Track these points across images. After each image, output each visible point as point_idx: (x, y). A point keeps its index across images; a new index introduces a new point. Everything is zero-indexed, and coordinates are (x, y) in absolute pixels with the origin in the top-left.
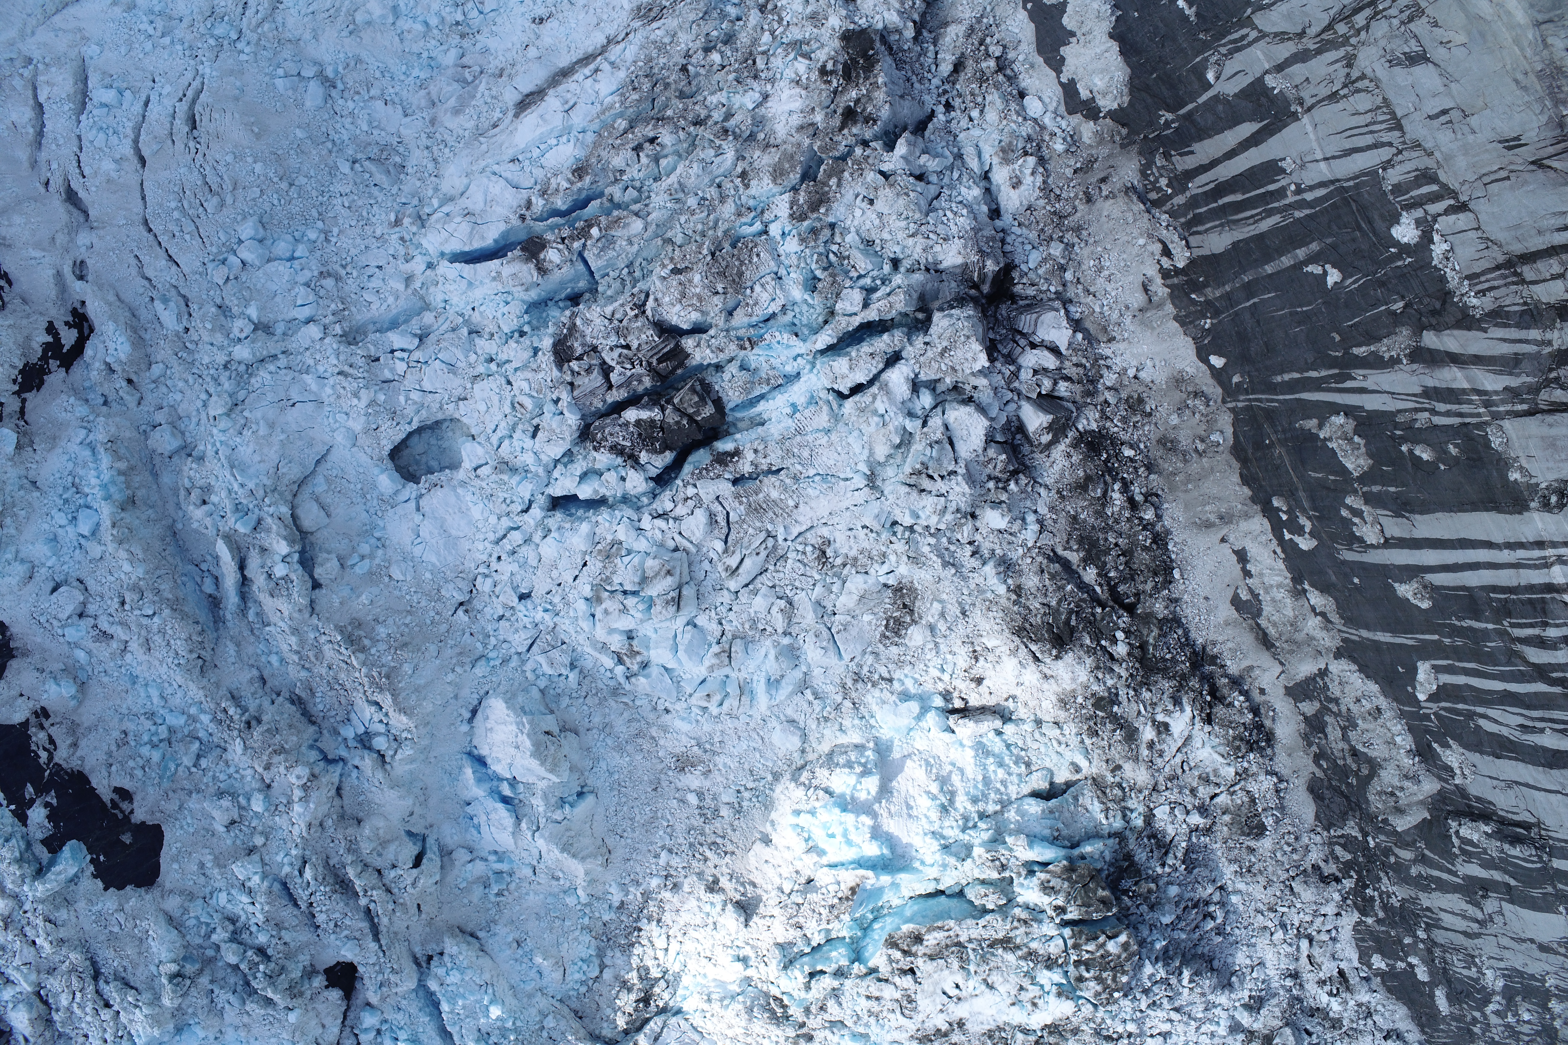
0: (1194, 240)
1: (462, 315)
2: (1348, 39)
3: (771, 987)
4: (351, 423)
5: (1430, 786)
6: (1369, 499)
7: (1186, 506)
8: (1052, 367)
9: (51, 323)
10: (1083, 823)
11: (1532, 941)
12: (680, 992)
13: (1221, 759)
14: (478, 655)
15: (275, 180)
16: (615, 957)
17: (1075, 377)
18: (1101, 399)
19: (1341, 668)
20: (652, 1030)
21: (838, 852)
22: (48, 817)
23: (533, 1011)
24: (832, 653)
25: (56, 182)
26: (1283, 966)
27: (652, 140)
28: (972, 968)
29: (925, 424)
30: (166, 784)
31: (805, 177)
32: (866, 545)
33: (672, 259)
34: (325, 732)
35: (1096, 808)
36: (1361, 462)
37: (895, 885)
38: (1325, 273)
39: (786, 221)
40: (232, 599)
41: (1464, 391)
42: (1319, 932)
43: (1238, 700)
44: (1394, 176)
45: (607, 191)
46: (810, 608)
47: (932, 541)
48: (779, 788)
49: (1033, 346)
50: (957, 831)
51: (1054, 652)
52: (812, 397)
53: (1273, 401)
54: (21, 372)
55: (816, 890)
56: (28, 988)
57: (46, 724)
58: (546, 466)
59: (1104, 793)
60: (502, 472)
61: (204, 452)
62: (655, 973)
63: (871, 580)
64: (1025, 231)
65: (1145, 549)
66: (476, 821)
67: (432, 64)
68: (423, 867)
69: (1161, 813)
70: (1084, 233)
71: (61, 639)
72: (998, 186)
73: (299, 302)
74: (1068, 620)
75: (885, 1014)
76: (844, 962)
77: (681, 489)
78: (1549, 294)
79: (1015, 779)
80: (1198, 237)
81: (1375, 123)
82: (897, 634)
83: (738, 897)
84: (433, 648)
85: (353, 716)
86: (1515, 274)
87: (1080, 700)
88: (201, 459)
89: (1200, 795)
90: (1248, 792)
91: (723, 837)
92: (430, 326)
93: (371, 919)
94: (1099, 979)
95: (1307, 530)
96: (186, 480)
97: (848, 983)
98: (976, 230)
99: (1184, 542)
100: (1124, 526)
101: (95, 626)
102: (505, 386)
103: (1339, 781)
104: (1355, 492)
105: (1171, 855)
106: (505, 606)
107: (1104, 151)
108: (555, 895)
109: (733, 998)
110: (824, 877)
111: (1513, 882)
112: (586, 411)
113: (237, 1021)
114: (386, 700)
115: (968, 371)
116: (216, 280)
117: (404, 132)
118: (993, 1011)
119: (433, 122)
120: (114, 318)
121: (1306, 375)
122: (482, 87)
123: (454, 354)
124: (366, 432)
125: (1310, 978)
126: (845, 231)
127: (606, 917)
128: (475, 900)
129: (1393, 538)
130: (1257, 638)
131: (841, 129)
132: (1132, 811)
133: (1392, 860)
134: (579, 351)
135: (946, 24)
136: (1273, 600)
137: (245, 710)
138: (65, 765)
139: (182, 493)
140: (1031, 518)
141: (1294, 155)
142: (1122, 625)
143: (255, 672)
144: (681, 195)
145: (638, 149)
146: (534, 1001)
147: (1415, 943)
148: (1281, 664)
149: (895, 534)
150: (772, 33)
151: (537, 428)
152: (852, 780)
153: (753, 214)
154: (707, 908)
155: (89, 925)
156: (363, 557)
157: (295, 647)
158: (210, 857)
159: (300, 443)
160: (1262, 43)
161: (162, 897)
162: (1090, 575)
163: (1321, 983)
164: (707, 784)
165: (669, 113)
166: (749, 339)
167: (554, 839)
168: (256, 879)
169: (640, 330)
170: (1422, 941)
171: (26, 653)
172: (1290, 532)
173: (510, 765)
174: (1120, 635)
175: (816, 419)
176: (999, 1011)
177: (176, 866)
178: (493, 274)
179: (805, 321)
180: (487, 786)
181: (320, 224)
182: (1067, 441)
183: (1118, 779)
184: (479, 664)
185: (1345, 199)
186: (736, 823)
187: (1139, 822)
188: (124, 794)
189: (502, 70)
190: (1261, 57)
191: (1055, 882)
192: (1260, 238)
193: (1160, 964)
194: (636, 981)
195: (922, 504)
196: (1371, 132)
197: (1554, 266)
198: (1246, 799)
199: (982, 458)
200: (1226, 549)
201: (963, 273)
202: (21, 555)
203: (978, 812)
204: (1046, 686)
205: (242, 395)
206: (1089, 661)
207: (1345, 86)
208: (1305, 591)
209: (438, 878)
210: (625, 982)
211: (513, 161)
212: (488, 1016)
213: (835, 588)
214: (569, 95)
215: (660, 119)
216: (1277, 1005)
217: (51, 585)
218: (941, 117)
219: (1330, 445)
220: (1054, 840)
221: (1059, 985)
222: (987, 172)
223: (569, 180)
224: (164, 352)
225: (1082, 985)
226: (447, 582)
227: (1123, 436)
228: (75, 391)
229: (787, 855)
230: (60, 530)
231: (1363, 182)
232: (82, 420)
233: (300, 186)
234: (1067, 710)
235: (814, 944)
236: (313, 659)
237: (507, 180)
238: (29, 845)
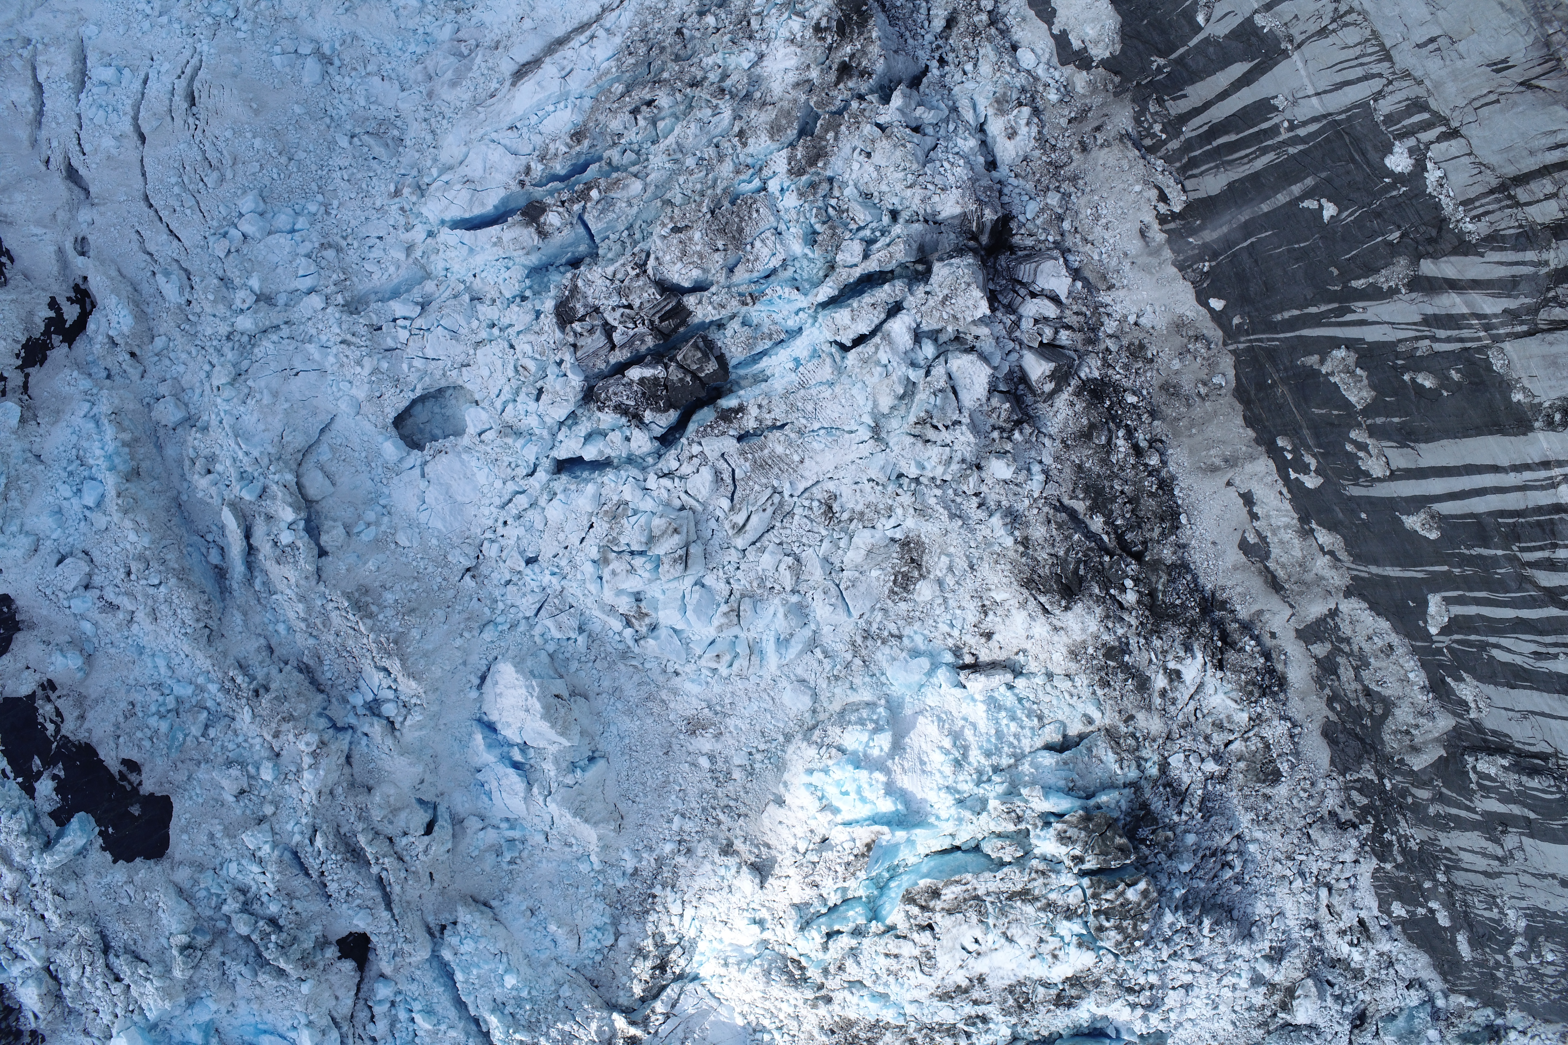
0: (1189, 184)
1: (464, 282)
3: (788, 949)
4: (354, 391)
5: (1445, 723)
6: (1373, 431)
7: (1191, 451)
8: (1053, 316)
9: (53, 299)
10: (1098, 774)
11: (1553, 876)
12: (696, 958)
13: (1234, 705)
14: (485, 619)
15: (275, 154)
16: (630, 925)
17: (1076, 326)
18: (1103, 347)
19: (1351, 607)
20: (668, 996)
21: (851, 809)
22: (55, 789)
23: (549, 981)
24: (841, 610)
25: (57, 160)
26: (1303, 916)
27: (649, 103)
28: (991, 921)
29: (928, 373)
30: (174, 755)
31: (802, 133)
32: (872, 498)
33: (672, 218)
34: (334, 700)
35: (1110, 758)
36: (1364, 394)
37: (910, 842)
38: (1321, 207)
39: (785, 177)
40: (238, 568)
41: (1463, 316)
42: (1338, 880)
43: (1250, 645)
44: (1385, 107)
45: (606, 155)
46: (817, 564)
47: (939, 492)
48: (791, 749)
49: (1033, 295)
50: (971, 785)
51: (1063, 603)
52: (815, 350)
53: (1273, 340)
54: (23, 346)
55: (831, 848)
56: (36, 963)
57: (53, 696)
58: (550, 429)
59: (1118, 743)
60: (506, 436)
61: (208, 422)
62: (671, 939)
63: (878, 534)
64: (1021, 182)
65: (1152, 495)
66: (487, 787)
67: (428, 39)
68: (434, 834)
69: (1176, 761)
70: (1081, 182)
71: (67, 611)
72: (994, 137)
73: (301, 273)
74: (1077, 569)
75: (904, 972)
76: (861, 921)
77: (686, 448)
78: (1543, 214)
79: (1027, 732)
80: (1193, 180)
81: (1364, 55)
82: (905, 589)
83: (753, 859)
84: (440, 614)
85: (361, 683)
86: (1510, 197)
87: (1091, 651)
88: (205, 429)
89: (1214, 742)
90: (1262, 738)
91: (736, 800)
92: (432, 295)
93: (383, 888)
94: (1119, 928)
95: (1313, 468)
96: (191, 451)
97: (866, 942)
98: (974, 180)
99: (1190, 488)
100: (1130, 473)
101: (101, 597)
102: (507, 350)
103: (1353, 723)
104: (1359, 425)
105: (1187, 803)
106: (512, 571)
107: (1097, 100)
108: (568, 863)
109: (750, 961)
110: (838, 836)
111: (1532, 816)
112: (590, 372)
113: (249, 994)
114: (395, 666)
115: (970, 319)
116: (217, 253)
117: (400, 105)
118: (1014, 965)
119: (430, 95)
120: (115, 291)
121: (1306, 311)
122: (478, 60)
123: (456, 320)
124: (370, 399)
125: (1330, 928)
126: (843, 185)
127: (620, 884)
128: (488, 869)
129: (1399, 469)
130: (1266, 582)
131: (836, 84)
132: (1146, 760)
133: (1410, 800)
134: (581, 312)
136: (1281, 542)
137: (253, 678)
138: (72, 738)
139: (187, 463)
140: (1036, 468)
141: (1286, 92)
142: (1131, 573)
143: (262, 641)
144: (679, 156)
145: (635, 111)
146: (549, 970)
147: (1435, 887)
148: (1292, 606)
149: (901, 486)
151: (540, 391)
152: (865, 737)
153: (751, 171)
154: (722, 871)
155: (97, 897)
156: (369, 525)
157: (302, 615)
158: (220, 827)
159: (305, 412)
161: (172, 868)
162: (1097, 523)
163: (1342, 933)
164: (719, 747)
165: (665, 75)
166: (751, 295)
167: (565, 803)
168: (267, 848)
169: (642, 289)
170: (1442, 884)
171: (32, 626)
172: (1295, 471)
173: (521, 729)
174: (1129, 583)
175: (819, 372)
176: (1020, 965)
177: (185, 837)
178: (494, 240)
179: (805, 276)
180: (497, 751)
181: (320, 197)
182: (1070, 389)
183: (1131, 729)
184: (487, 628)
185: (1338, 132)
186: (749, 785)
187: (1154, 771)
188: (132, 766)
189: (498, 43)
191: (1072, 832)
192: (1255, 177)
193: (1180, 913)
194: (651, 948)
195: (927, 455)
196: (1362, 64)
197: (1547, 186)
198: (1260, 745)
199: (985, 408)
200: (1232, 493)
201: (962, 224)
202: (27, 528)
203: (992, 766)
204: (1056, 638)
205: (245, 364)
206: (1099, 611)
207: (1334, 20)
208: (1312, 531)
209: (449, 845)
210: (640, 950)
211: (511, 128)
212: (503, 986)
213: (842, 544)
214: (565, 62)
215: (657, 82)
216: (1298, 957)
217: (57, 557)
218: (935, 72)
219: (1332, 380)
220: (1070, 792)
221: (1079, 936)
222: (982, 125)
223: (567, 145)
224: (166, 325)
225: (1102, 935)
226: (453, 547)
227: (1126, 383)
228: (78, 366)
229: (801, 815)
230: (65, 503)
231: (1355, 114)
232: (86, 393)
233: (299, 161)
234: (1078, 661)
235: (831, 904)
236: (320, 626)
237: (505, 147)
238: (37, 818)
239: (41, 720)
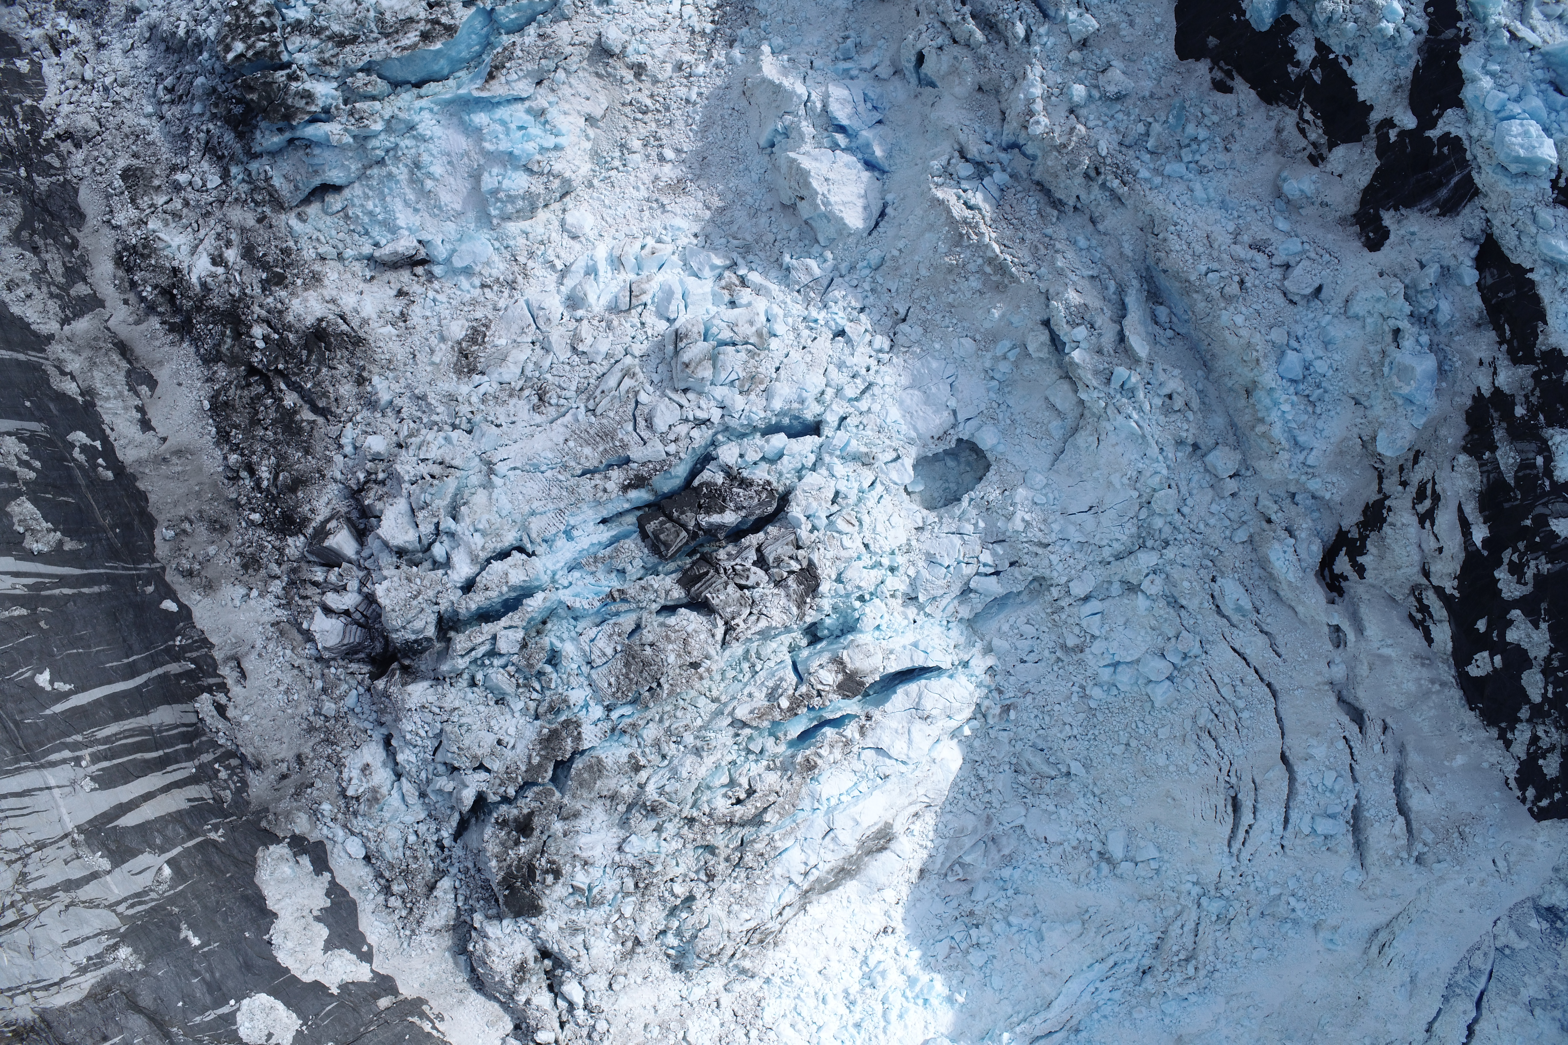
0: (193, 719)
1: (927, 615)
2: (24, 899)
4: (1030, 494)
6: (12, 477)
7: (201, 470)
8: (329, 594)
9: (1362, 577)
10: (286, 165)
13: (161, 235)
14: (880, 271)
15: (1144, 749)
17: (308, 585)
18: (284, 567)
19: (47, 327)
21: (514, 114)
22: (1295, 52)
24: (535, 305)
25: (1374, 731)
26: (108, 53)
27: (739, 801)
28: (372, 14)
29: (437, 525)
30: (1177, 101)
31: (567, 765)
32: (501, 411)
33: (701, 678)
34: (1025, 176)
35: (277, 182)
36: (17, 510)
38: (51, 683)
39: (584, 720)
42: (75, 88)
43: (148, 292)
45: (782, 748)
46: (555, 346)
47: (435, 418)
48: (585, 172)
49: (347, 613)
50: (402, 144)
51: (324, 325)
52: (550, 547)
53: (111, 568)
54: (1385, 520)
55: (530, 75)
57: (1310, 149)
58: (823, 464)
59: (271, 195)
60: (867, 454)
61: (1177, 450)
63: (495, 376)
64: (361, 726)
65: (236, 427)
66: (869, 105)
67: (1001, 883)
68: (915, 54)
69: (214, 181)
70: (304, 727)
71: (1305, 239)
72: (385, 767)
73: (1099, 618)
74: (309, 355)
77: (683, 451)
79: (357, 202)
80: (187, 721)
82: (475, 330)
83: (612, 62)
84: (924, 272)
85: (997, 194)
88: (1179, 443)
89: (180, 202)
90: (137, 208)
91: (635, 119)
92: (961, 602)
94: (251, 16)
95: (77, 450)
96: (1191, 418)
98: (397, 720)
100: (258, 448)
101: (1270, 256)
102: (871, 543)
103: (53, 226)
104: (26, 483)
105: (203, 142)
106: (858, 322)
107: (284, 805)
108: (793, 44)
110: (525, 87)
112: (783, 522)
114: (958, 210)
115: (395, 579)
116: (1191, 636)
117: (1022, 810)
119: (989, 820)
120: (1293, 587)
121: (75, 591)
123: (930, 575)
124: (1014, 488)
125: (87, 46)
126: (525, 711)
127: (745, 30)
128: (869, 30)
130: (132, 351)
131: (532, 814)
132: (243, 180)
135: (447, 928)
136: (114, 386)
137: (1103, 185)
138: (1286, 108)
139: (1197, 407)
140: (348, 449)
141: (81, 794)
142: (258, 354)
144: (700, 744)
145: (751, 792)
148: (108, 329)
149: (469, 421)
150: (622, 916)
151: (833, 502)
152: (506, 184)
153: (622, 727)
154: (642, 48)
156: (1005, 357)
157: (1059, 256)
158: (1123, 33)
159: (1081, 469)
160: (112, 900)
162: (290, 399)
163: (75, 42)
164: (656, 170)
165: (720, 829)
166: (614, 600)
167: (790, 97)
168: (1072, 16)
169: (726, 604)
171: (1342, 221)
172: (95, 448)
173: (836, 163)
174: (260, 344)
175: (543, 524)
177: (1158, 20)
178: (892, 657)
179: (564, 622)
180: (860, 141)
181: (1093, 704)
182: (314, 524)
183: (259, 210)
184: (878, 262)
185: (29, 750)
187: (234, 170)
188: (1222, 87)
189: (919, 876)
190: (113, 887)
191: (301, 104)
192: (118, 717)
193: (203, 38)
195: (441, 451)
198: (139, 201)
199: (387, 500)
200: (161, 431)
201: (410, 678)
202: (1359, 324)
203: (386, 166)
204: (334, 293)
205: (1143, 514)
206: (290, 318)
207: (28, 856)
208: (82, 394)
209: (903, 46)
211: (887, 777)
213: (531, 366)
215: (728, 822)
217: (1323, 295)
218: (446, 835)
219: (50, 525)
220: (309, 144)
221: (288, 7)
222: (398, 780)
223: (820, 756)
224: (1234, 555)
225: (266, 9)
226: (918, 341)
227: (262, 532)
228: (1327, 506)
229: (567, 107)
230: (1321, 354)
231: (10, 764)
232: (1314, 475)
233: (1119, 744)
234: (312, 271)
235: (534, 24)
236: (1041, 246)
237: (890, 757)
238: (1310, 20)
239: (1319, 122)
